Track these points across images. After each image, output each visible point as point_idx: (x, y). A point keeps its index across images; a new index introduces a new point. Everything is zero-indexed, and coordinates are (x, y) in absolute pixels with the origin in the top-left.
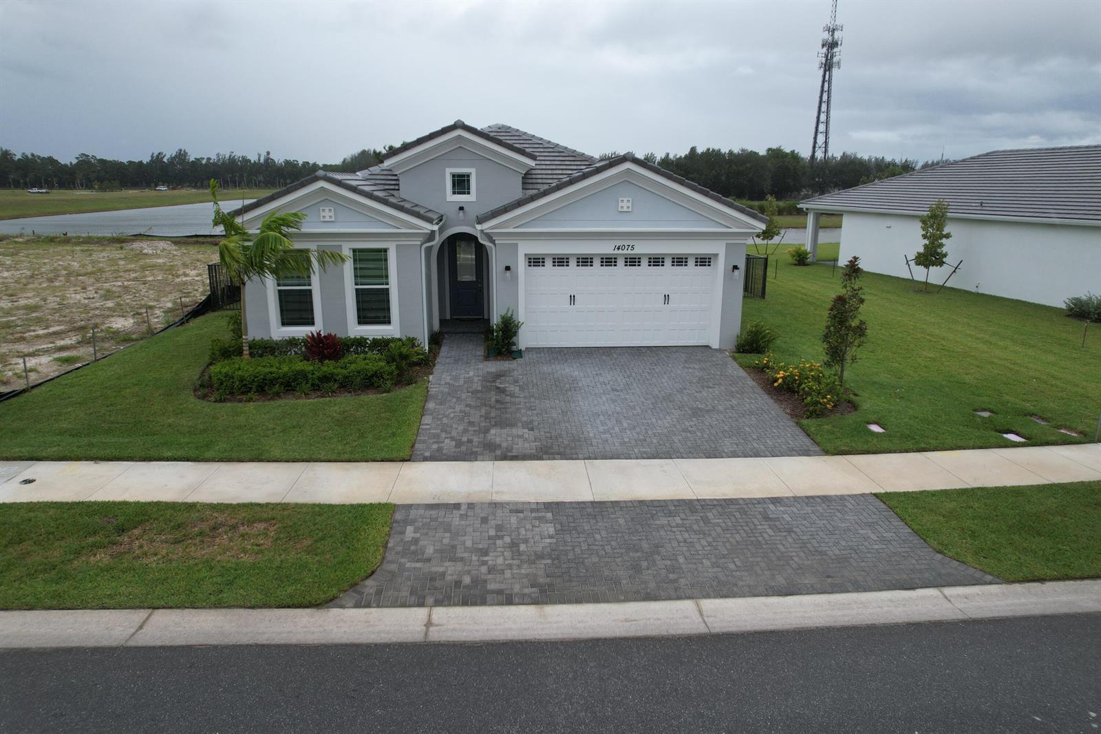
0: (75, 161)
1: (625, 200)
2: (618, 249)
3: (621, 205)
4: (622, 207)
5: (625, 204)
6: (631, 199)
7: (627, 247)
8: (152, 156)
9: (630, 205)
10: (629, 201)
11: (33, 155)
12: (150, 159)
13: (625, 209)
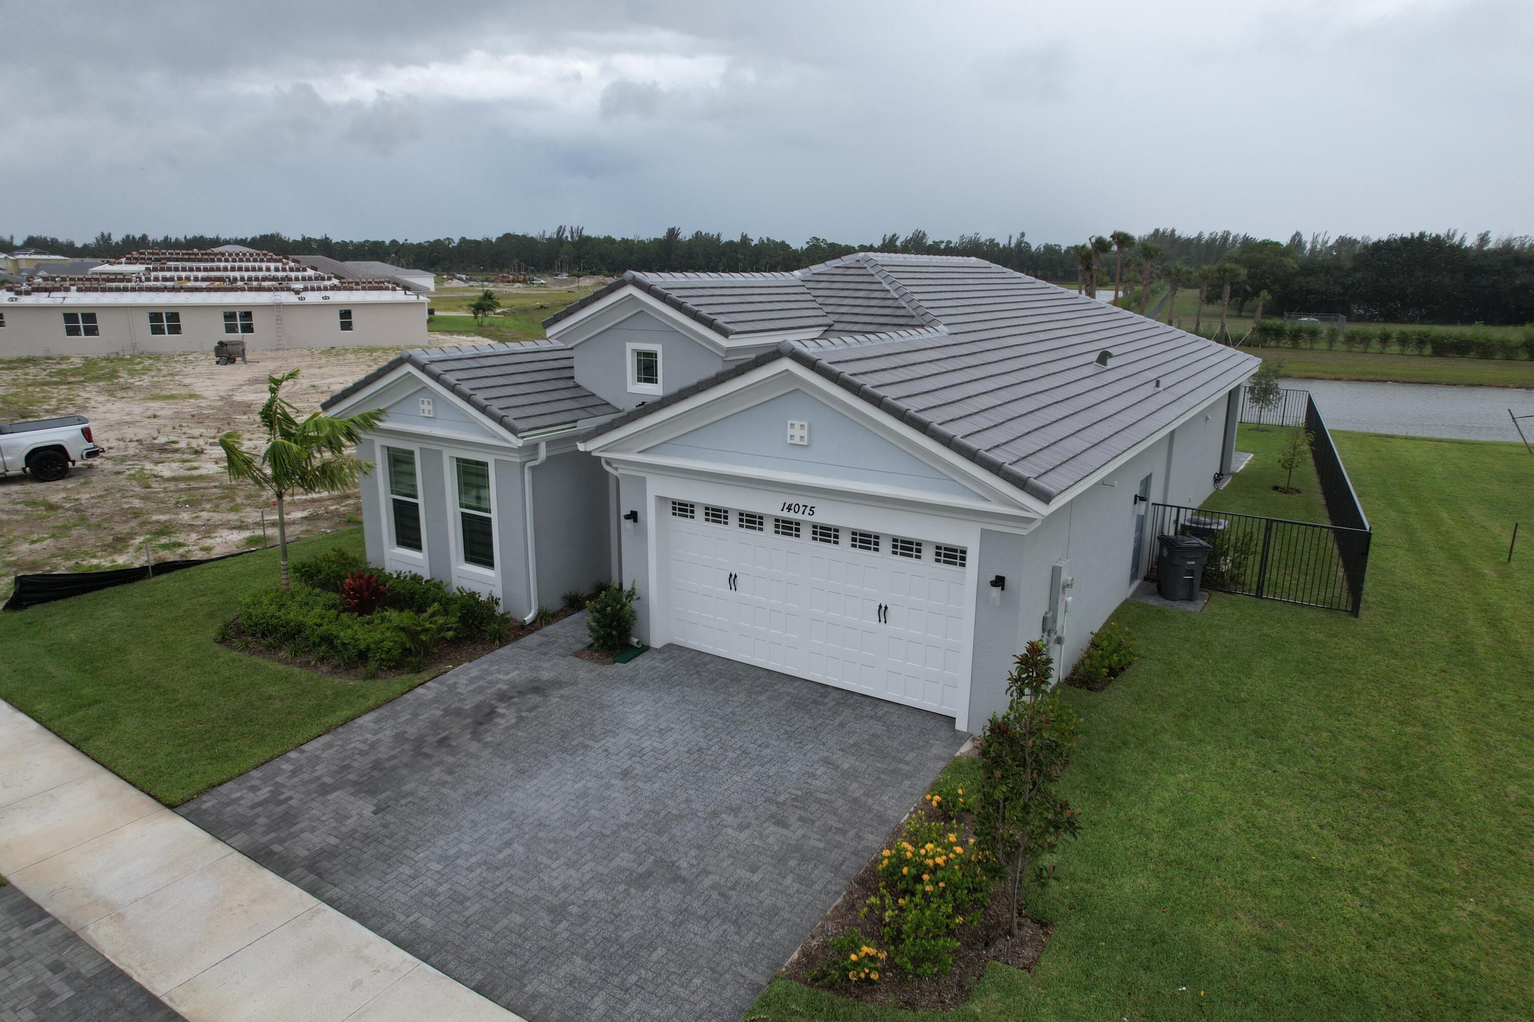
0: (805, 246)
1: (797, 424)
2: (789, 509)
3: (790, 432)
4: (792, 436)
5: (797, 432)
6: (806, 424)
7: (802, 509)
8: (884, 240)
9: (805, 433)
10: (802, 426)
11: (768, 239)
12: (882, 242)
13: (797, 441)
